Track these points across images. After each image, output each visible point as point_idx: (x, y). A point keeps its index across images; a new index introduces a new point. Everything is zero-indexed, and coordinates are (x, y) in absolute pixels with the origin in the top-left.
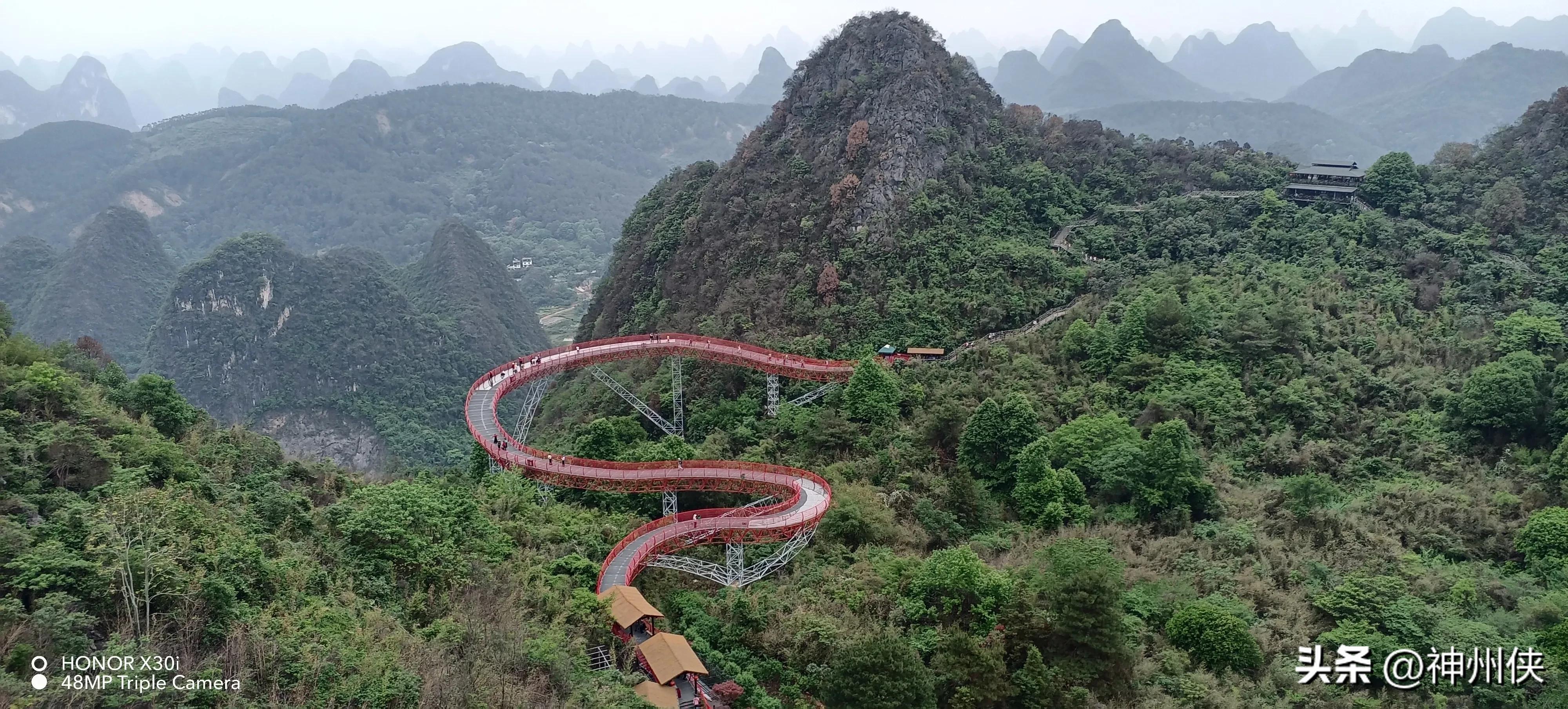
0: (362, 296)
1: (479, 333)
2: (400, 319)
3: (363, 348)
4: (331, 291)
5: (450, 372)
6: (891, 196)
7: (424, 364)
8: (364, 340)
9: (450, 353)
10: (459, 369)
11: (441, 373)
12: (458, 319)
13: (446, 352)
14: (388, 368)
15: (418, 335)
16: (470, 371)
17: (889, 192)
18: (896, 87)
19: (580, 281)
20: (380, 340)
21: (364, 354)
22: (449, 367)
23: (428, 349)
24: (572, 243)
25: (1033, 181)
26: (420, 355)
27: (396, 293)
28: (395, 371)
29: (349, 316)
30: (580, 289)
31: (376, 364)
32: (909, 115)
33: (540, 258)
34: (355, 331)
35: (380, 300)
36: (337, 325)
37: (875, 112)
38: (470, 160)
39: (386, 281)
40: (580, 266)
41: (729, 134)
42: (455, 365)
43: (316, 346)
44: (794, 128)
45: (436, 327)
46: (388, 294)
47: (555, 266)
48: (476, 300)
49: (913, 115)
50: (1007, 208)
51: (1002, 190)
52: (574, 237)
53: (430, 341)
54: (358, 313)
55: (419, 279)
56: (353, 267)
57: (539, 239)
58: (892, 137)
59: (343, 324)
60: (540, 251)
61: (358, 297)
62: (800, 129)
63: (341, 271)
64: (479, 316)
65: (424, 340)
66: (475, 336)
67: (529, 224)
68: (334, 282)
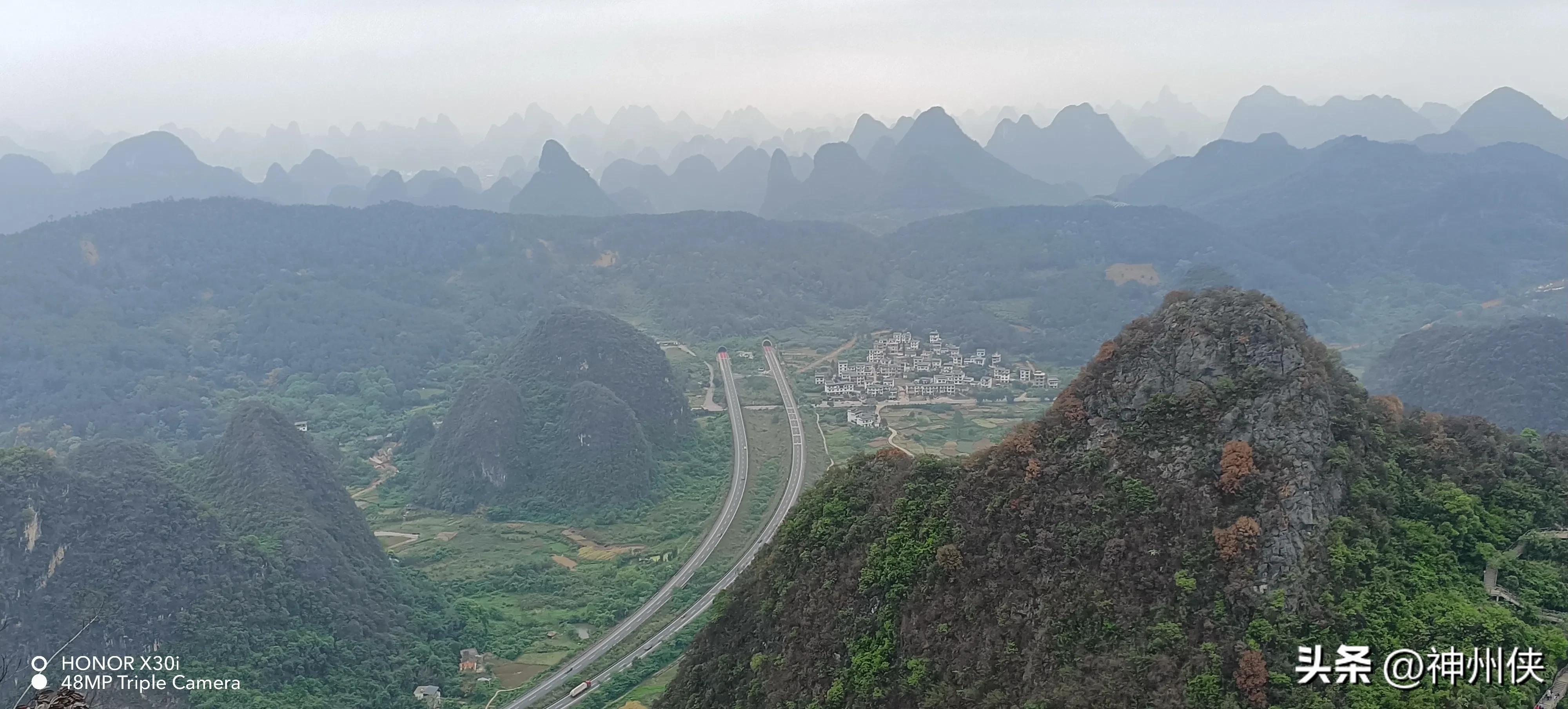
0: (162, 522)
1: (309, 555)
2: (212, 547)
3: (165, 593)
4: (120, 519)
5: (278, 611)
6: (1301, 544)
7: (246, 606)
8: (167, 580)
9: (277, 586)
10: (290, 605)
11: (267, 614)
12: (283, 538)
13: (271, 585)
14: (200, 615)
15: (235, 567)
16: (302, 606)
17: (1297, 539)
18: (1283, 397)
19: (375, 448)
20: (189, 580)
21: (168, 600)
22: (276, 606)
23: (249, 584)
24: (352, 397)
25: (1459, 513)
26: (240, 594)
27: (206, 514)
28: (209, 619)
29: (145, 551)
30: (375, 459)
31: (183, 612)
32: (1306, 435)
33: (317, 421)
34: (153, 570)
35: (186, 525)
36: (130, 565)
37: (1249, 428)
38: (207, 296)
39: (192, 498)
40: (371, 429)
41: (529, 252)
42: (284, 601)
43: (102, 594)
44: (1106, 435)
45: (258, 554)
46: (195, 516)
47: (338, 431)
48: (299, 509)
49: (1311, 435)
50: (1435, 550)
51: (1420, 524)
52: (356, 391)
53: (251, 572)
54: (156, 546)
55: (212, 481)
56: (148, 484)
57: (310, 395)
58: (1290, 466)
59: (137, 562)
60: (316, 412)
61: (158, 523)
62: (1115, 436)
63: (132, 491)
64: (307, 532)
65: (243, 573)
66: (306, 559)
67: (296, 376)
68: (124, 507)
